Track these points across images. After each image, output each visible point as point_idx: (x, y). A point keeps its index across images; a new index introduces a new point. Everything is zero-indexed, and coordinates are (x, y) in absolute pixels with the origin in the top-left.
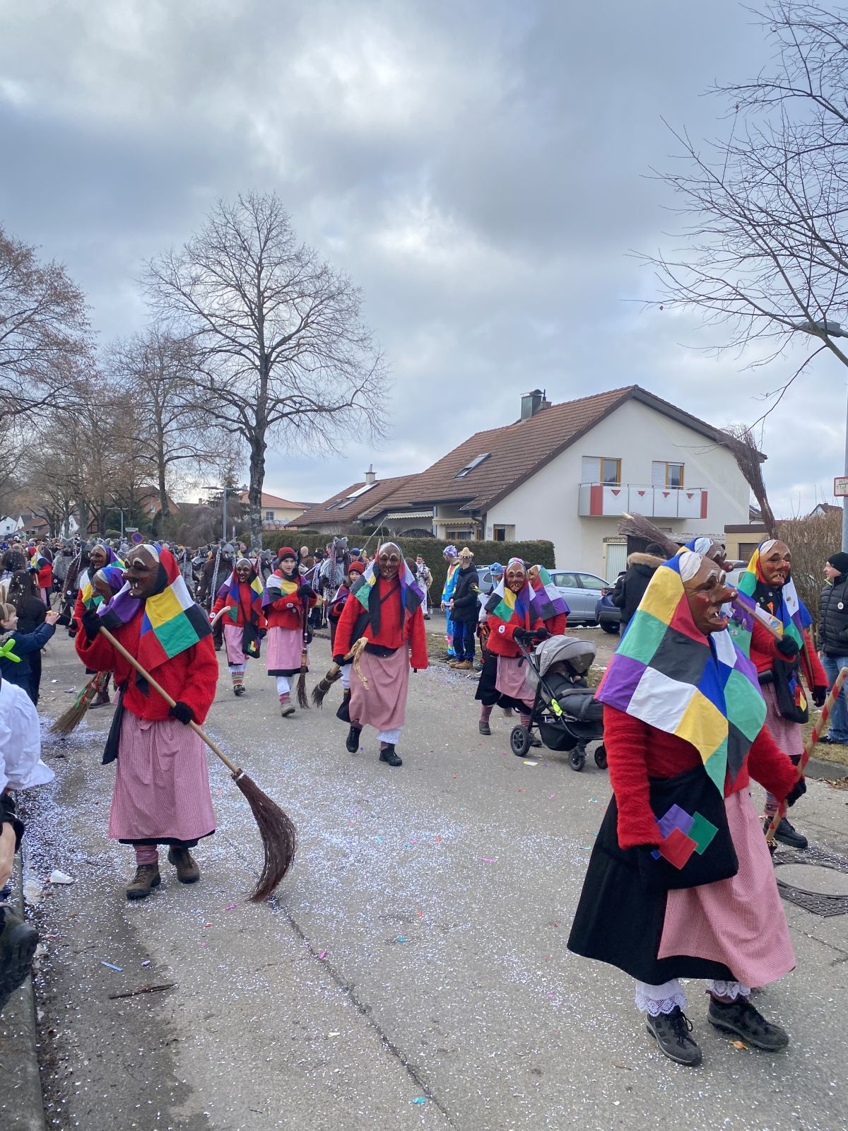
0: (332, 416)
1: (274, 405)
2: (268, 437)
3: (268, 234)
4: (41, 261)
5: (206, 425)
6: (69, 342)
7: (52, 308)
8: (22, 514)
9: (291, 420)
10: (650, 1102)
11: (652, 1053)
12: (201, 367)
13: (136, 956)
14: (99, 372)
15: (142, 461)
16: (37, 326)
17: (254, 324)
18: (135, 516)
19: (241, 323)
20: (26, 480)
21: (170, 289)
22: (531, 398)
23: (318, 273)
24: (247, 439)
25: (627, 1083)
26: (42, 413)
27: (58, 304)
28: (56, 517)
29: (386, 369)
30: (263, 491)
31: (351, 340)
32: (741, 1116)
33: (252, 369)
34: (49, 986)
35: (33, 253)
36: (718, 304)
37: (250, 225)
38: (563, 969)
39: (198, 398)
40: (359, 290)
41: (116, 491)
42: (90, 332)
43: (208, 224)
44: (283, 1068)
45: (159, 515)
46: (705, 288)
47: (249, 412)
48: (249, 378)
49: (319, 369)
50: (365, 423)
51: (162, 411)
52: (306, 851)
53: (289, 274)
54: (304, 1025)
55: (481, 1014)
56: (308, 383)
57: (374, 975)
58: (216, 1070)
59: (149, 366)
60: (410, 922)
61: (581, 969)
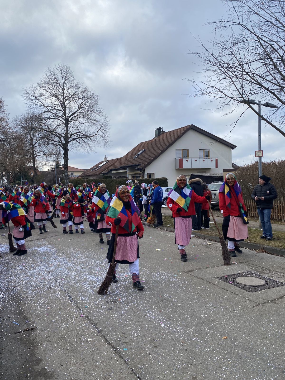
0: (90, 139)
1: (71, 136)
2: (69, 147)
3: (66, 78)
5: (48, 144)
9: (77, 141)
10: (192, 353)
11: (194, 338)
12: (45, 124)
13: (24, 319)
14: (10, 127)
15: (27, 157)
17: (63, 109)
18: (26, 176)
19: (58, 108)
21: (33, 98)
22: (158, 130)
23: (83, 91)
24: (62, 148)
25: (185, 348)
29: (108, 122)
30: (68, 165)
31: (96, 113)
32: (221, 356)
33: (63, 124)
36: (213, 95)
37: (59, 75)
38: (166, 314)
39: (44, 135)
40: (98, 96)
41: (19, 168)
42: (6, 114)
43: (45, 76)
44: (72, 351)
45: (34, 176)
46: (209, 90)
47: (62, 138)
48: (62, 127)
49: (85, 123)
50: (102, 141)
51: (33, 140)
52: (82, 282)
53: (73, 91)
54: (80, 337)
55: (139, 330)
56: (82, 128)
57: (104, 320)
58: (50, 354)
59: (28, 125)
60: (116, 303)
61: (172, 314)
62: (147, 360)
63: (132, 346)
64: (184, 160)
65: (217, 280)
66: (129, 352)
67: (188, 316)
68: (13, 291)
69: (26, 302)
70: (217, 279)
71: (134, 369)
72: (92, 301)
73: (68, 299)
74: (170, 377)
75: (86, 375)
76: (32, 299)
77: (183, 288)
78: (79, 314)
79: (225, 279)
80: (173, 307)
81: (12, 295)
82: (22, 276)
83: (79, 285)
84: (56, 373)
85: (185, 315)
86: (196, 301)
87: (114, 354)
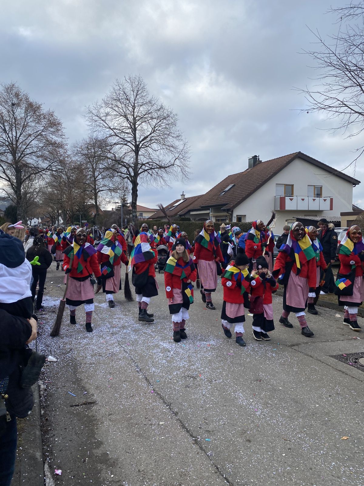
0: (165, 170)
1: (141, 167)
2: (139, 180)
3: (137, 93)
4: (44, 110)
5: (114, 176)
6: (56, 143)
7: (49, 129)
8: (40, 216)
9: (149, 173)
10: (299, 455)
11: (300, 434)
12: (111, 151)
13: (81, 390)
14: (69, 155)
15: (88, 192)
16: (44, 137)
17: (132, 132)
18: (86, 216)
19: (126, 131)
20: (41, 202)
21: (97, 118)
22: (253, 159)
23: (158, 108)
24: (130, 181)
25: (288, 446)
26: (46, 173)
27: (52, 128)
28: (54, 217)
29: (188, 149)
30: (137, 204)
31: (173, 137)
32: (340, 462)
33: (132, 151)
34: (46, 401)
35: (41, 106)
37: (130, 89)
38: (262, 399)
39: (109, 165)
40: (176, 115)
41: (78, 206)
42: (65, 138)
43: (112, 90)
45: (95, 215)
47: (131, 170)
48: (130, 155)
49: (160, 150)
50: (180, 172)
51: (95, 171)
52: (153, 349)
53: (146, 109)
54: (150, 419)
55: (225, 417)
56: (155, 156)
57: (180, 400)
58: (113, 436)
59: (89, 152)
60: (196, 379)
61: (270, 399)
62: (236, 457)
63: (217, 437)
64: (287, 199)
65: (332, 360)
66: (213, 445)
67: (292, 404)
68: (69, 355)
69: (84, 369)
70: (331, 358)
71: (219, 466)
72: (165, 375)
73: (135, 370)
74: (267, 483)
75: (157, 468)
76: (91, 366)
77: (285, 367)
78: (148, 389)
79: (343, 358)
80: (271, 391)
81: (67, 359)
82: (79, 337)
83: (149, 352)
84: (119, 461)
85: (288, 402)
86: (303, 385)
87: (193, 444)
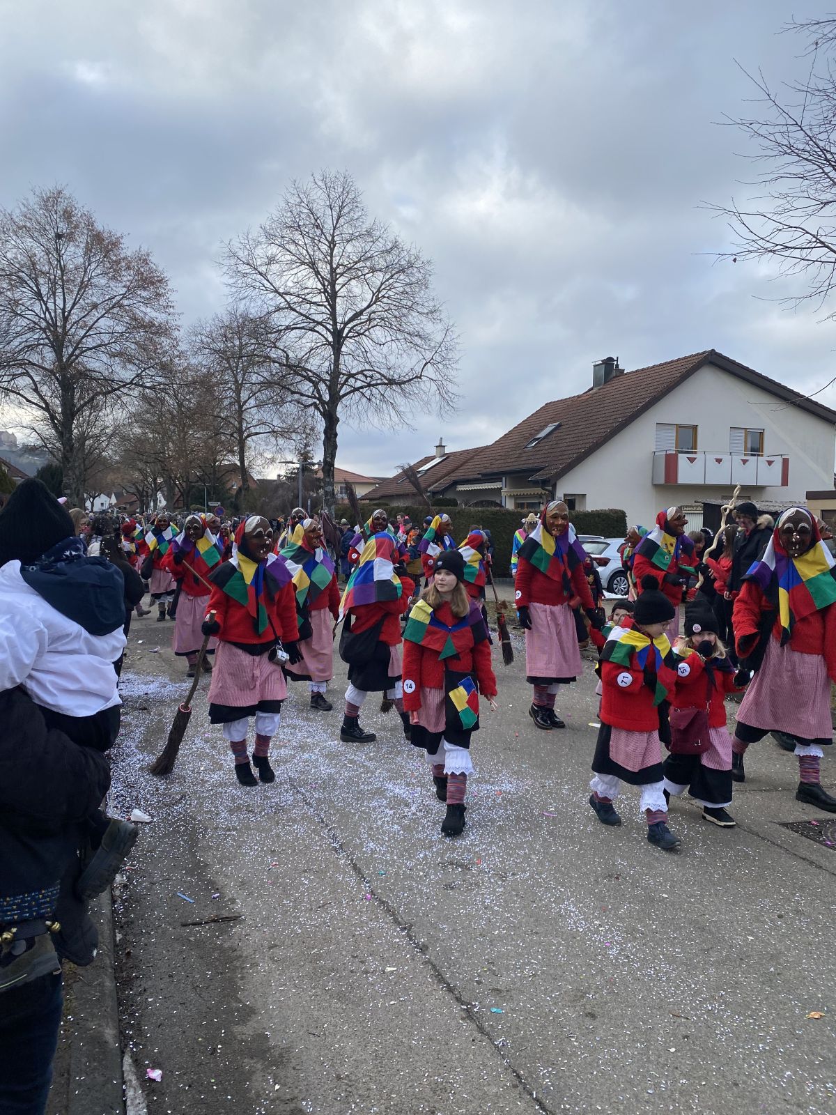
0: (402, 389)
1: (347, 380)
2: (340, 411)
3: (340, 211)
4: (129, 248)
5: (283, 402)
6: (154, 324)
7: (139, 293)
8: (115, 490)
9: (363, 394)
10: (707, 1051)
11: (711, 1004)
12: (278, 344)
13: (207, 889)
14: (182, 352)
15: (223, 438)
16: (126, 311)
17: (327, 301)
18: (217, 491)
19: (314, 300)
20: (117, 458)
21: (247, 269)
22: (604, 366)
23: (388, 248)
24: (321, 413)
25: (683, 1031)
26: (131, 393)
27: (145, 289)
28: (145, 494)
29: (455, 340)
30: (336, 465)
31: (420, 313)
32: (804, 1071)
33: (325, 345)
34: (127, 912)
35: (121, 241)
36: (797, 253)
37: (323, 204)
38: (622, 920)
39: (274, 376)
40: (429, 262)
41: (200, 468)
42: (174, 314)
43: (283, 205)
44: (341, 996)
45: (240, 490)
46: (782, 238)
47: (322, 387)
48: (322, 354)
49: (389, 343)
50: (435, 395)
51: (241, 389)
52: (370, 799)
53: (360, 250)
54: (362, 959)
55: (536, 958)
56: (379, 357)
57: (431, 917)
58: (278, 995)
59: (229, 345)
60: (469, 869)
61: (640, 920)
62: (563, 1053)
63: (518, 1004)
64: (683, 459)
65: (784, 833)
66: (507, 1022)
67: (691, 933)
68: (178, 808)
69: (212, 842)
70: (783, 829)
71: (522, 1073)
72: (399, 858)
73: (329, 845)
75: (380, 1071)
76: (229, 835)
78: (360, 889)
79: (812, 830)
80: (643, 901)
81: (175, 817)
82: (202, 769)
83: (362, 806)
84: (294, 1054)
85: (681, 928)
86: (718, 890)
87: (462, 1019)
